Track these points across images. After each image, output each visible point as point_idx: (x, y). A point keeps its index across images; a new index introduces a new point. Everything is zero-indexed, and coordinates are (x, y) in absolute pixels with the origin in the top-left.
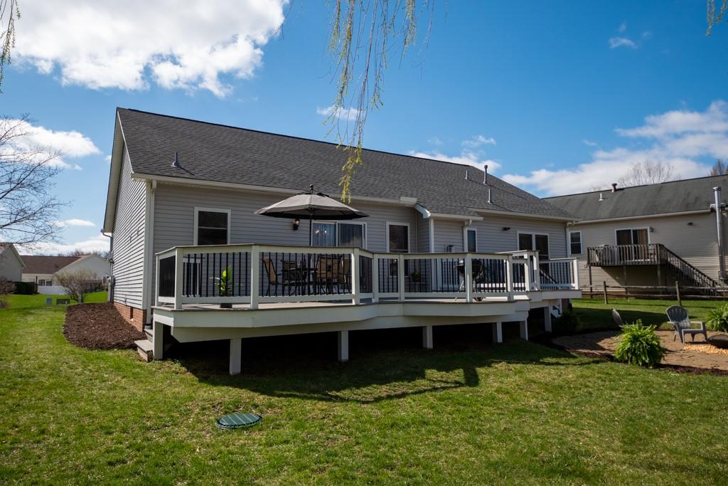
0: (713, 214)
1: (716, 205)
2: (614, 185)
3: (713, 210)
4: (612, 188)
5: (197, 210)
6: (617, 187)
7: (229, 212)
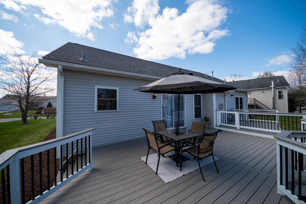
0: (271, 89)
1: (272, 86)
2: (233, 80)
3: (271, 88)
4: (232, 81)
5: (96, 87)
6: (234, 81)
7: (117, 89)
